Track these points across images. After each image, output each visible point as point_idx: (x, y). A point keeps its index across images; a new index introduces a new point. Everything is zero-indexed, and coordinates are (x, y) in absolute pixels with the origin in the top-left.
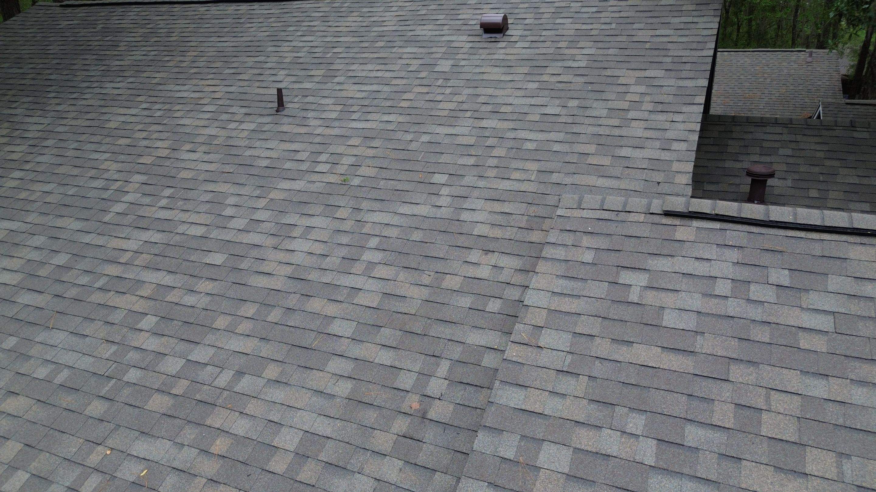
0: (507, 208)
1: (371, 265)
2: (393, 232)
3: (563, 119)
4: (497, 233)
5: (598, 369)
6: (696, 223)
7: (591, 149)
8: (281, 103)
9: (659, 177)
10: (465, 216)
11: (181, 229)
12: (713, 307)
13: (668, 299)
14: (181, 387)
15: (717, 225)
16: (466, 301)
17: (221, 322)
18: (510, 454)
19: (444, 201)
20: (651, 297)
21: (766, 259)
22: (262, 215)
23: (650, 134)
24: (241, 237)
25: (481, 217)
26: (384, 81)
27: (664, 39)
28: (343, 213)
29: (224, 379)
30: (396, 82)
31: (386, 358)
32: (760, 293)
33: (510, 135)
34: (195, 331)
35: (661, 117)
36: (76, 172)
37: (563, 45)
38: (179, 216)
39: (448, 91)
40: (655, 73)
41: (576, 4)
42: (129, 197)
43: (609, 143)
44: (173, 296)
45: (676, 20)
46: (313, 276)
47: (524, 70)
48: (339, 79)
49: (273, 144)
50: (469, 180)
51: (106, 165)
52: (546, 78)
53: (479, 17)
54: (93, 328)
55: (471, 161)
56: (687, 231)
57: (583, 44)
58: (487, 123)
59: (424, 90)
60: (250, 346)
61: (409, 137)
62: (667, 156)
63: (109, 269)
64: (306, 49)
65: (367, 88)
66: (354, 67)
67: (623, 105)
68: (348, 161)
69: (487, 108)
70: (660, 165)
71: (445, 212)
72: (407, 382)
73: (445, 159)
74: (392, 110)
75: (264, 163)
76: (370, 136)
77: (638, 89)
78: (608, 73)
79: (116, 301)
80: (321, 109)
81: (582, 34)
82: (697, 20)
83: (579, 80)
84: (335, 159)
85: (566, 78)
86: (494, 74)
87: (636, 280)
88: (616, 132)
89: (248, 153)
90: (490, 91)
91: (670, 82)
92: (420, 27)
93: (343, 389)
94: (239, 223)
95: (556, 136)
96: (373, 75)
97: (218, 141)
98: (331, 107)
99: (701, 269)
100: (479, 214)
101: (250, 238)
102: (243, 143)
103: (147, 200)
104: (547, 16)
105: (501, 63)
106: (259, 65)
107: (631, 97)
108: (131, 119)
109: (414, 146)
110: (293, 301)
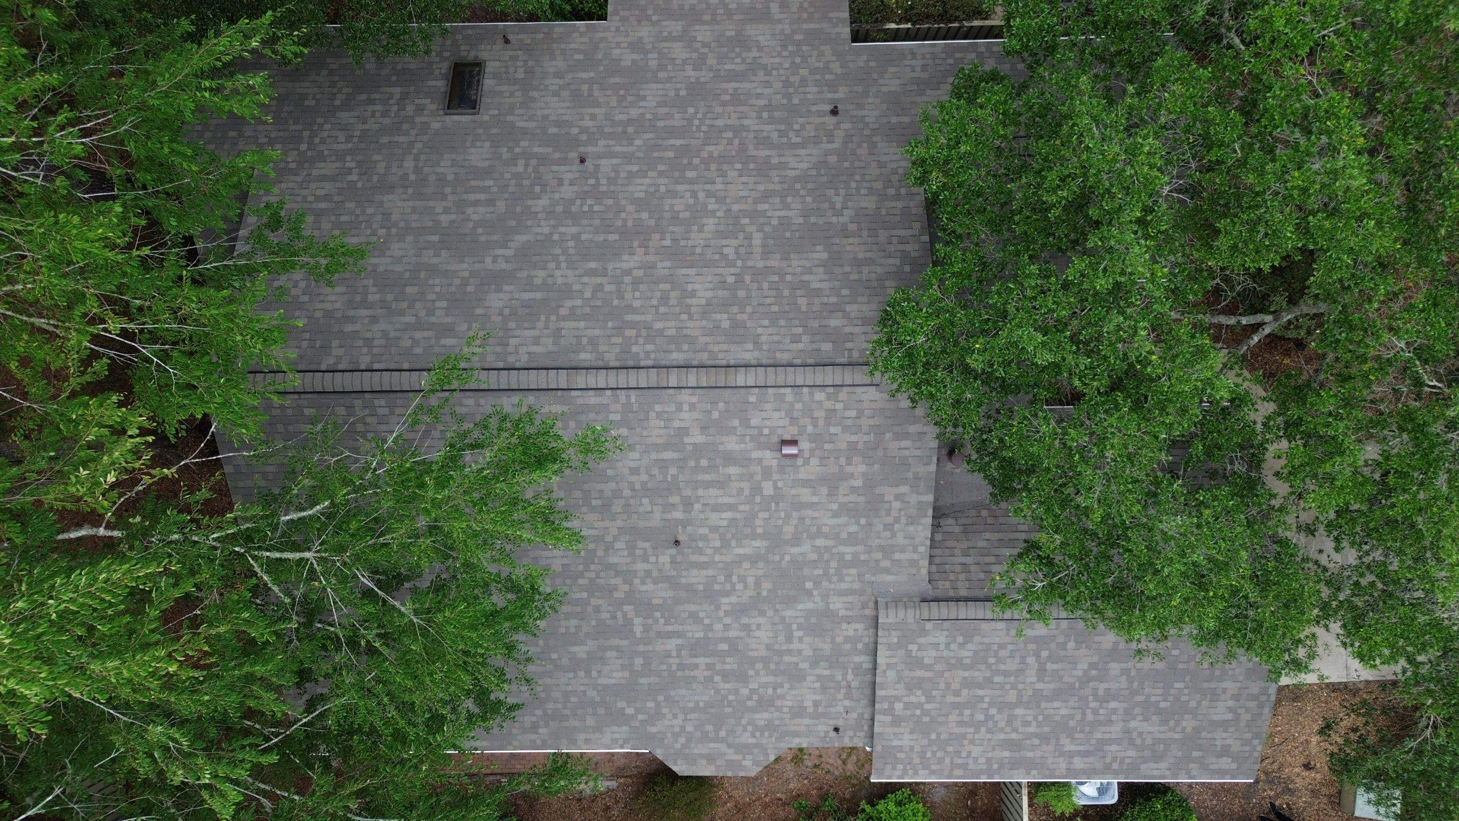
0: (850, 599)
1: (800, 638)
2: (801, 620)
3: (860, 536)
4: (850, 613)
5: (907, 680)
6: (933, 622)
7: (879, 555)
10: (832, 606)
11: (689, 635)
12: (939, 654)
13: (925, 653)
15: (940, 622)
16: (848, 647)
18: (886, 707)
19: (818, 599)
20: (919, 654)
21: (956, 633)
22: (728, 620)
23: (907, 542)
24: (726, 634)
25: (839, 606)
26: (732, 507)
27: (907, 453)
28: (770, 613)
29: (770, 691)
30: (741, 508)
31: (827, 672)
32: (954, 646)
33: (835, 550)
34: (742, 678)
35: (911, 528)
36: (578, 609)
37: (843, 461)
38: (680, 628)
39: (783, 514)
40: (904, 489)
41: (839, 406)
42: (637, 621)
43: (887, 551)
44: (719, 667)
45: (912, 429)
46: (776, 647)
47: (824, 491)
48: (697, 507)
49: (695, 572)
50: (825, 584)
51: (594, 601)
52: (842, 499)
53: (768, 423)
54: (694, 686)
55: (820, 572)
56: (929, 626)
57: (856, 459)
58: (820, 542)
59: (766, 515)
60: (771, 679)
61: (777, 558)
62: (916, 556)
63: (671, 660)
64: (643, 470)
65: (724, 515)
66: (700, 492)
67: (890, 520)
68: (751, 580)
69: (814, 529)
70: (913, 563)
71: (821, 605)
72: (839, 678)
73: (806, 572)
74: (754, 536)
75: (701, 587)
76: (754, 560)
77: (897, 505)
78: (878, 491)
79: (692, 674)
80: (704, 538)
81: (852, 446)
82: (926, 429)
83: (861, 499)
84: (743, 579)
85: (852, 498)
86: (806, 494)
87: (913, 648)
88: (890, 542)
89: (683, 581)
90: (808, 512)
91: (913, 499)
92: (725, 439)
93: (818, 685)
94: (718, 627)
95: (860, 548)
96: (720, 500)
97: (655, 574)
98: (711, 536)
99: (935, 640)
100: (837, 604)
101: (732, 634)
102: (674, 573)
103: (650, 621)
104: (821, 422)
105: (807, 483)
106: (617, 493)
107: (894, 513)
108: (565, 561)
109: (784, 563)
110: (776, 658)
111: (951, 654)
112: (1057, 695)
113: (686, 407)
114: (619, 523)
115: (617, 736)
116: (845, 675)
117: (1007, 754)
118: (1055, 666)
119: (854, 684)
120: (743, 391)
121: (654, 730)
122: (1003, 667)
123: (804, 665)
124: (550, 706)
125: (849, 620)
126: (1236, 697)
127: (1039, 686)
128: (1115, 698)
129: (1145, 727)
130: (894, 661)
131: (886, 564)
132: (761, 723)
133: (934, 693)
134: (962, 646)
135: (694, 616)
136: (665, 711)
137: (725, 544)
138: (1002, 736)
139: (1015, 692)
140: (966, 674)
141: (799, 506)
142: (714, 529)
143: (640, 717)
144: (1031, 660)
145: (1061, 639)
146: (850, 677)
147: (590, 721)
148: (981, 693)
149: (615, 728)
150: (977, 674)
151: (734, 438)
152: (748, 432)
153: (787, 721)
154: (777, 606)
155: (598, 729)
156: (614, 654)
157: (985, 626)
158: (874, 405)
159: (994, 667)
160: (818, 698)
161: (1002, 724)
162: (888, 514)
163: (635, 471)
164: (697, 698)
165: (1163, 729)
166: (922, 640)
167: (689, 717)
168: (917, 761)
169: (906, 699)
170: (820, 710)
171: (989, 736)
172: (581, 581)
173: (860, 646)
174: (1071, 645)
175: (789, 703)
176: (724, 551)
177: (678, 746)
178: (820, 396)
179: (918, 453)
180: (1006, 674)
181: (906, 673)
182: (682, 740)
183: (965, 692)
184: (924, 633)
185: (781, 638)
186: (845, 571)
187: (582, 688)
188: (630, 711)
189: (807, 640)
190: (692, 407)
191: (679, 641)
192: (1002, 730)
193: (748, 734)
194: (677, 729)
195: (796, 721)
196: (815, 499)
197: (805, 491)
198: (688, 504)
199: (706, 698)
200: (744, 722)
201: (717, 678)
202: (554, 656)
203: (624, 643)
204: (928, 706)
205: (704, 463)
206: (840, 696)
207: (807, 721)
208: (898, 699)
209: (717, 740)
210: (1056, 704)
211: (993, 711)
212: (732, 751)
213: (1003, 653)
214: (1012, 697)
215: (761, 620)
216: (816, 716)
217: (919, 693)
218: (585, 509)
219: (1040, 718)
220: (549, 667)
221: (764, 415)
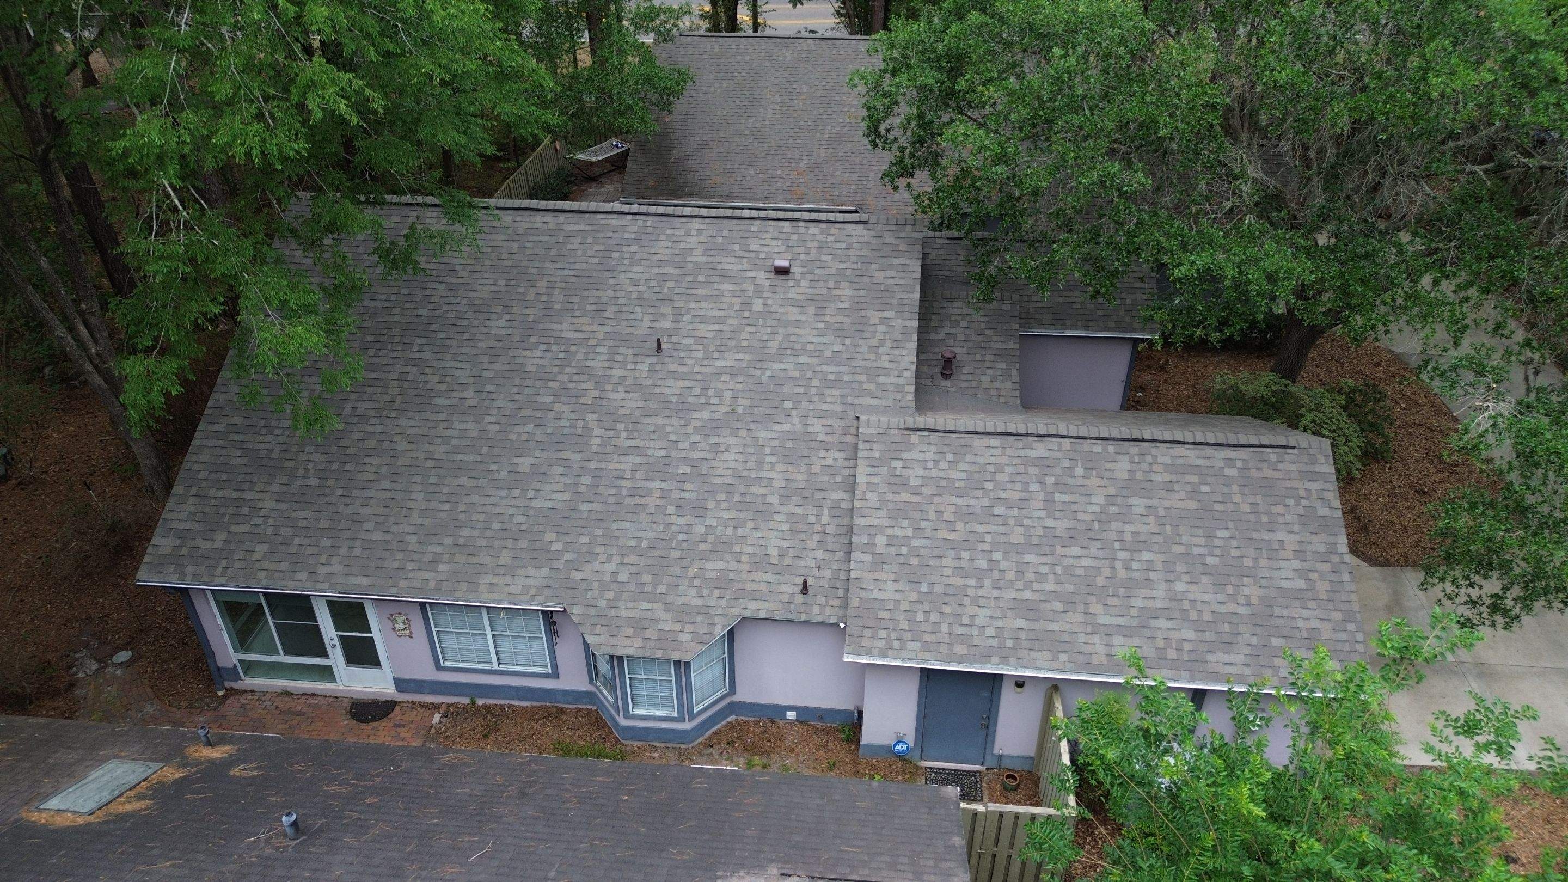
0: (830, 422)
1: (772, 465)
2: (776, 443)
3: (844, 355)
4: (829, 438)
5: (890, 505)
6: (919, 433)
7: (863, 378)
8: (659, 347)
9: (899, 396)
10: (810, 429)
11: (650, 452)
12: (927, 473)
13: (910, 472)
14: (711, 538)
15: (926, 433)
16: (825, 479)
17: (711, 505)
18: (866, 541)
19: (796, 420)
20: (905, 473)
21: (945, 449)
22: (695, 438)
23: (892, 365)
24: (691, 455)
25: (818, 429)
26: (721, 321)
27: (891, 281)
28: (743, 433)
29: (730, 531)
30: (730, 321)
31: (799, 511)
32: (943, 465)
33: (818, 369)
34: (700, 511)
35: (896, 352)
36: (538, 414)
37: (831, 285)
38: (642, 444)
39: (769, 330)
40: (889, 314)
41: (831, 239)
42: (596, 432)
43: (872, 373)
44: (675, 494)
45: (896, 261)
46: (745, 474)
47: (812, 310)
48: (687, 318)
49: (671, 382)
50: (805, 404)
51: (557, 406)
52: (827, 318)
53: (766, 249)
54: (642, 517)
55: (802, 390)
56: (915, 437)
57: (843, 285)
58: (802, 359)
59: (753, 329)
60: (733, 514)
61: (758, 373)
62: (901, 381)
63: (623, 483)
64: (642, 282)
65: (711, 327)
66: (692, 305)
67: (875, 342)
68: (728, 394)
69: (799, 346)
70: (898, 388)
71: (799, 428)
72: (812, 519)
73: (786, 389)
74: (738, 348)
75: (674, 399)
76: (733, 373)
77: (882, 328)
78: (863, 313)
79: (643, 501)
80: (688, 349)
81: (841, 274)
82: (908, 262)
83: (847, 320)
84: (719, 393)
85: (839, 319)
86: (794, 313)
87: (898, 464)
88: (875, 364)
89: (657, 390)
90: (796, 330)
91: (898, 322)
92: (724, 259)
93: (786, 527)
94: (684, 445)
95: (844, 369)
96: (710, 313)
97: (629, 381)
98: (694, 347)
99: (921, 456)
100: (817, 427)
101: (697, 454)
102: (648, 382)
103: (611, 434)
104: (813, 251)
105: (796, 303)
106: (613, 300)
107: (879, 336)
108: (542, 362)
109: (764, 380)
110: (742, 489)
111: (941, 475)
112: (1071, 538)
113: (694, 233)
114: (607, 328)
115: (531, 582)
116: (819, 516)
117: (1021, 623)
118: (1065, 498)
119: (830, 529)
120: (747, 222)
121: (578, 576)
122: (1003, 495)
123: (772, 499)
124: (466, 532)
125: (827, 446)
126: (1299, 554)
127: (1050, 523)
128: (1148, 544)
129: (1196, 593)
130: (875, 480)
131: (871, 386)
132: (712, 575)
133: (923, 524)
134: (954, 463)
135: (660, 431)
136: (599, 550)
137: (708, 355)
138: (1013, 594)
139: (1021, 530)
140: (961, 501)
141: (785, 323)
142: (699, 340)
143: (568, 556)
144: (1034, 487)
145: (1067, 464)
146: (825, 520)
147: (505, 558)
148: (980, 528)
149: (532, 571)
150: (972, 502)
151: (733, 260)
152: (746, 255)
153: (744, 575)
154: (752, 426)
155: (510, 571)
156: (561, 470)
157: (978, 442)
158: (861, 240)
159: (992, 494)
160: (785, 544)
161: (1010, 576)
162: (874, 338)
163: (635, 282)
164: (640, 534)
165: (1221, 597)
166: (905, 456)
167: (626, 560)
168: (904, 625)
169: (889, 532)
170: (787, 561)
171: (996, 593)
172: (551, 384)
173: (839, 479)
174: (1079, 471)
175: (750, 550)
176: (705, 362)
177: (603, 603)
178: (813, 229)
179: (902, 282)
180: (1008, 504)
181: (890, 496)
182: (609, 595)
183: (960, 526)
184: (909, 447)
185: (751, 464)
186: (828, 391)
187: (511, 511)
188: (557, 546)
189: (779, 467)
190: (700, 232)
191: (638, 460)
192: (1011, 584)
193: (693, 592)
194: (607, 577)
195: (757, 576)
196: (803, 318)
197: (795, 310)
198: (678, 315)
199: (651, 535)
200: (691, 573)
201: (671, 510)
202: (494, 467)
203: (577, 456)
204: (916, 543)
205: (701, 279)
206: (812, 544)
207: (768, 577)
208: (880, 530)
209: (654, 597)
210: (1076, 551)
211: (997, 556)
212: (669, 616)
213: (1000, 477)
214: (1018, 536)
215: (730, 440)
216: (780, 570)
217: (905, 523)
218: (577, 314)
219: (1059, 570)
220: (483, 482)
221: (763, 242)
